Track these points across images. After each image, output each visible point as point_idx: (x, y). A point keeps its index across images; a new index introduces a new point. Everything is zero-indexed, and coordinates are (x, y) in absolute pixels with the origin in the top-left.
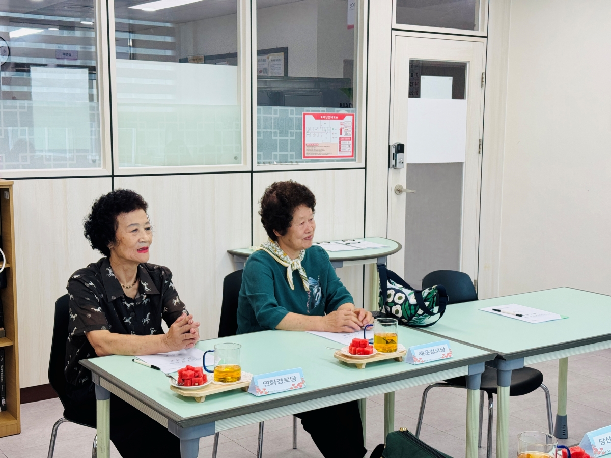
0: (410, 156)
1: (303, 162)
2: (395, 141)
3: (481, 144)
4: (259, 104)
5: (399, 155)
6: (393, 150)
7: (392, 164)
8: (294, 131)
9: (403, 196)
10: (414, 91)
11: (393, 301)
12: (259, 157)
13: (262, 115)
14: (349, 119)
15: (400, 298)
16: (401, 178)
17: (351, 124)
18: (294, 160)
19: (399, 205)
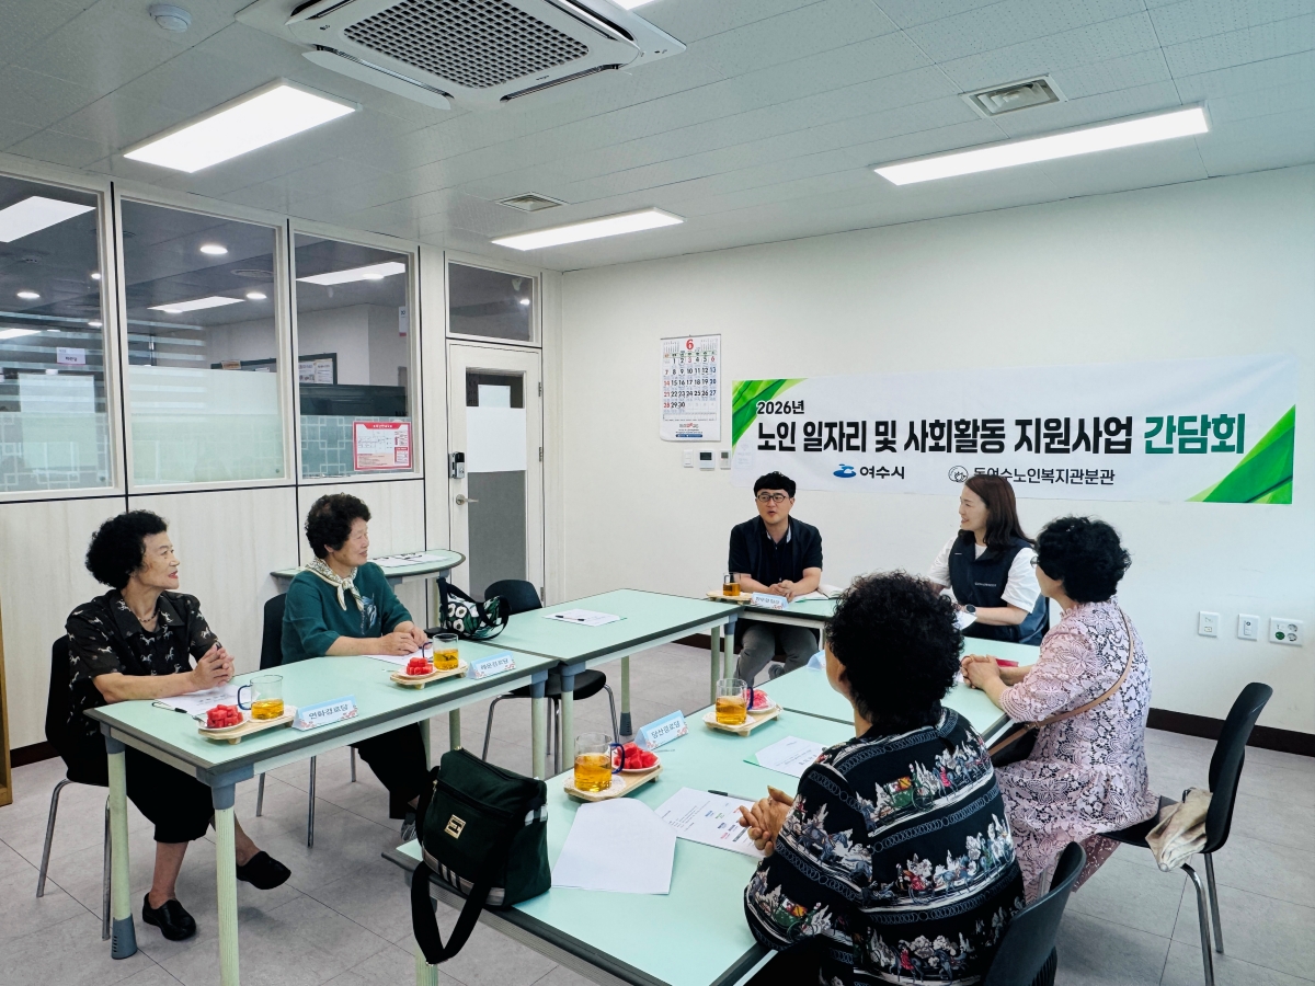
0: (472, 465)
1: (355, 473)
2: (455, 450)
3: (541, 451)
4: (302, 413)
5: (459, 465)
6: (453, 460)
7: (453, 473)
8: (345, 440)
9: (466, 506)
10: (472, 400)
11: (454, 615)
12: (304, 470)
13: (307, 425)
14: (404, 428)
15: (461, 612)
16: (462, 487)
17: (406, 434)
18: (345, 472)
19: (462, 516)
